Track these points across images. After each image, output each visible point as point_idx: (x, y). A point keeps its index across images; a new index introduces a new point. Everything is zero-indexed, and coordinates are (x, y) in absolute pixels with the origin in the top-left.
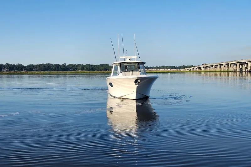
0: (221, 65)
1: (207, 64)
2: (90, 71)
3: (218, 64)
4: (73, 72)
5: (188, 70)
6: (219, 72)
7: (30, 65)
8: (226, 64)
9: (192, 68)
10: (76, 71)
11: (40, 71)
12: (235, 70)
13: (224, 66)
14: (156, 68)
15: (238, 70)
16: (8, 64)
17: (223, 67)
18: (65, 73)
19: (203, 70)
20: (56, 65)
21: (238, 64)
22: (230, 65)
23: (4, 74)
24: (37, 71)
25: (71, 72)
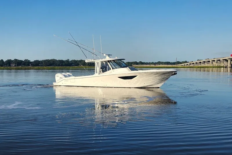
0: (213, 61)
1: (200, 60)
2: (91, 66)
3: (210, 60)
4: (76, 67)
5: (182, 65)
6: (211, 67)
7: (36, 61)
8: (218, 60)
9: (185, 64)
10: (78, 66)
11: (46, 66)
12: (226, 66)
13: (216, 62)
14: (152, 63)
15: (229, 65)
16: (16, 60)
17: (214, 63)
18: (68, 68)
19: (196, 66)
20: (60, 61)
21: (229, 60)
22: (222, 61)
23: (13, 69)
24: (42, 66)
25: (74, 67)
